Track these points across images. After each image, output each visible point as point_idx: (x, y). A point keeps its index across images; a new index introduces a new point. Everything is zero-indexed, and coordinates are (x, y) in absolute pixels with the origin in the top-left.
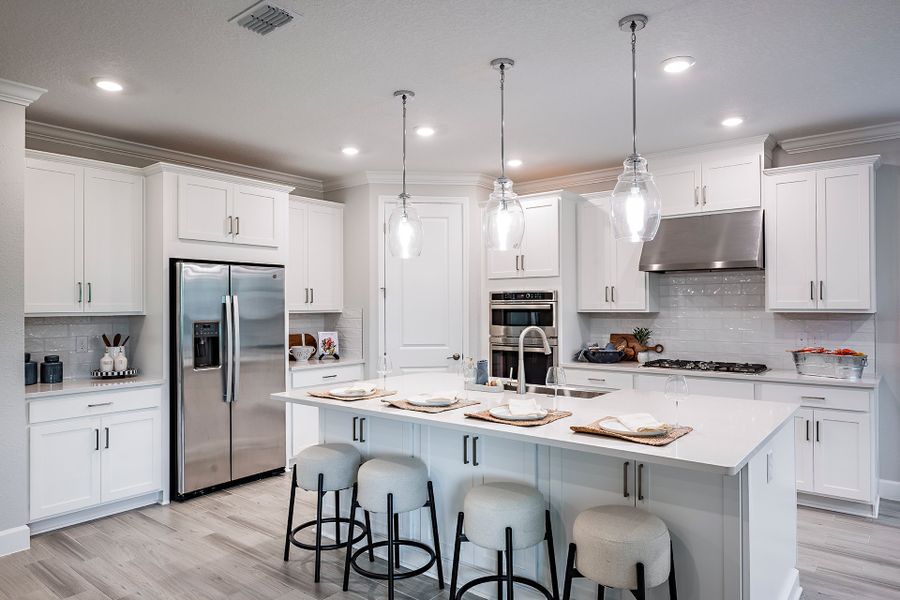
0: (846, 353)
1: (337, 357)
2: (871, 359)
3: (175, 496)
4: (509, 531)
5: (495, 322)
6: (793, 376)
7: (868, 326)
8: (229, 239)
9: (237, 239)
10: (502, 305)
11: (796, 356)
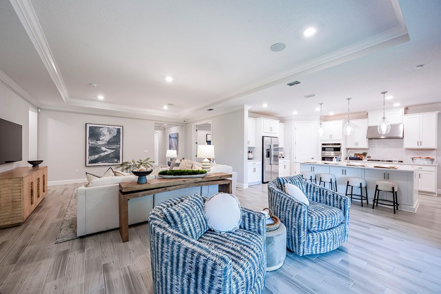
0: (428, 158)
1: (283, 158)
2: (435, 160)
3: (263, 183)
4: (361, 184)
5: (323, 150)
6: (412, 163)
7: (435, 152)
8: (270, 132)
9: (272, 132)
10: (324, 146)
11: (413, 159)
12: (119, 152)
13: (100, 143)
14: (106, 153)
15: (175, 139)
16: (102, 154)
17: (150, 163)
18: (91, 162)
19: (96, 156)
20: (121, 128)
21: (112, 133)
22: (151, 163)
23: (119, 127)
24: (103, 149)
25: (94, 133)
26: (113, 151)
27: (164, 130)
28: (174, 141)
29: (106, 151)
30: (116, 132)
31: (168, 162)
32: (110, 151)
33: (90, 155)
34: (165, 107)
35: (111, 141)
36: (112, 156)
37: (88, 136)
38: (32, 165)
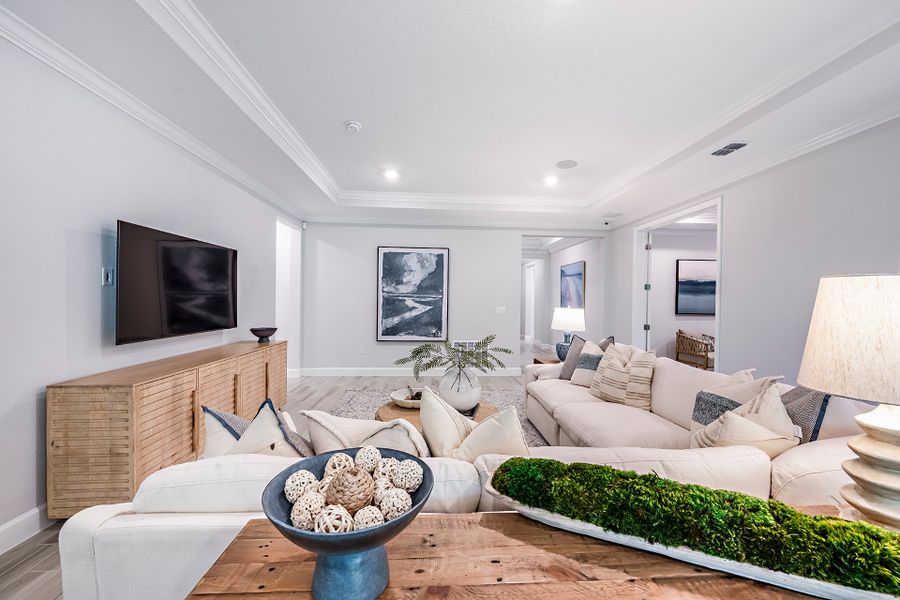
12: (441, 311)
13: (403, 289)
14: (414, 313)
15: (576, 279)
16: (408, 315)
17: (496, 354)
18: (387, 332)
19: (396, 320)
20: (445, 252)
21: (427, 265)
22: (500, 356)
23: (440, 252)
24: (409, 302)
25: (392, 268)
26: (429, 308)
27: (548, 256)
28: (572, 284)
29: (414, 308)
30: (434, 263)
31: (559, 347)
32: (422, 309)
33: (386, 316)
34: (551, 181)
35: (424, 286)
36: (425, 319)
37: (381, 275)
38: (258, 339)
